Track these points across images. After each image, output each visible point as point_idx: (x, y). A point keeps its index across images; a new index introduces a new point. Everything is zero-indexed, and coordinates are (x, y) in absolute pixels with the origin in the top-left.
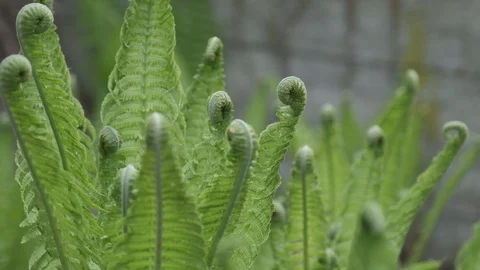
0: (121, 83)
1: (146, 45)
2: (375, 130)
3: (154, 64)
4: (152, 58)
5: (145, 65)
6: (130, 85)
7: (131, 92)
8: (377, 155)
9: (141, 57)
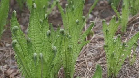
0: (30, 28)
1: (34, 21)
2: (77, 20)
3: (35, 24)
4: (35, 23)
5: (34, 24)
6: (31, 28)
7: (32, 30)
8: (77, 25)
9: (33, 23)
